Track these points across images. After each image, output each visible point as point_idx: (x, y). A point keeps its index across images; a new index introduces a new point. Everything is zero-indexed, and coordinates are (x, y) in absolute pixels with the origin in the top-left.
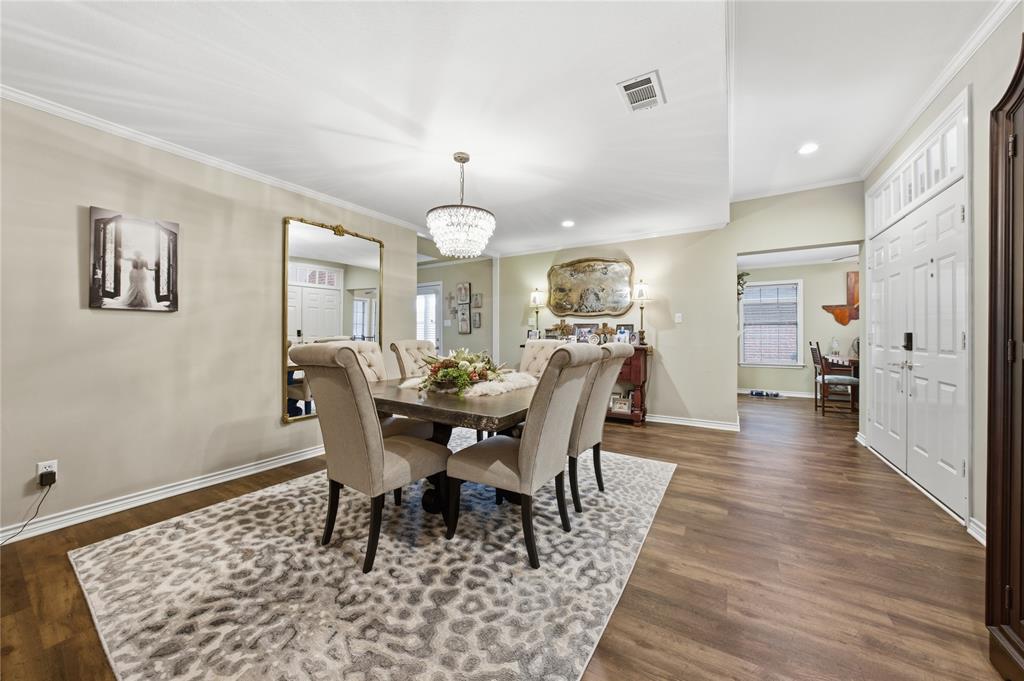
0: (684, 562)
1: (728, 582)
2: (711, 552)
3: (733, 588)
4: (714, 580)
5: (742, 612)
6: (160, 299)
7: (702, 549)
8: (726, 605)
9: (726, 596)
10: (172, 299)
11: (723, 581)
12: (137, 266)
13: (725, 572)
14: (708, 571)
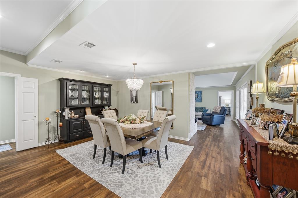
0: (74, 180)
1: (60, 186)
2: (71, 188)
3: (58, 186)
4: (64, 183)
5: (52, 183)
6: (136, 101)
7: (74, 187)
8: (57, 181)
9: (58, 183)
10: (137, 101)
11: (61, 185)
12: (134, 97)
13: (63, 187)
14: (67, 183)
